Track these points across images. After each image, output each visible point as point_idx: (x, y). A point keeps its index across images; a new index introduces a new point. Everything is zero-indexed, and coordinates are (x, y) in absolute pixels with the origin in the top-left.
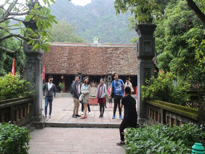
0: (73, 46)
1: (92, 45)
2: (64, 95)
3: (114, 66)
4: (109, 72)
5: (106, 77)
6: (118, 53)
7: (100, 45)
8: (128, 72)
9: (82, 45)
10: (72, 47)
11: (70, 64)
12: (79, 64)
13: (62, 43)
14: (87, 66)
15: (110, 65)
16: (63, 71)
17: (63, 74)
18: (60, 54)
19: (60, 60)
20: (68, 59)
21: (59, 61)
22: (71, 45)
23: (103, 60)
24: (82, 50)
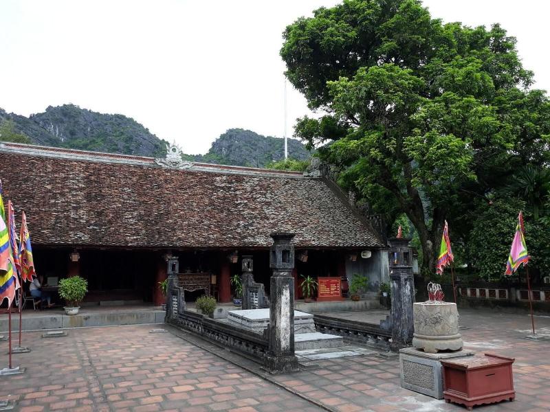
0: (95, 160)
1: (160, 164)
2: (86, 319)
3: (253, 222)
4: (246, 237)
5: (237, 252)
6: (249, 189)
7: (186, 166)
8: (301, 239)
9: (130, 160)
10: (96, 164)
11: (100, 214)
12: (135, 214)
13: (53, 150)
14: (167, 220)
15: (239, 220)
16: (80, 234)
17: (82, 245)
18: (52, 181)
19: (56, 198)
20: (88, 197)
21: (53, 201)
22: (88, 159)
23: (212, 203)
24: (133, 174)
